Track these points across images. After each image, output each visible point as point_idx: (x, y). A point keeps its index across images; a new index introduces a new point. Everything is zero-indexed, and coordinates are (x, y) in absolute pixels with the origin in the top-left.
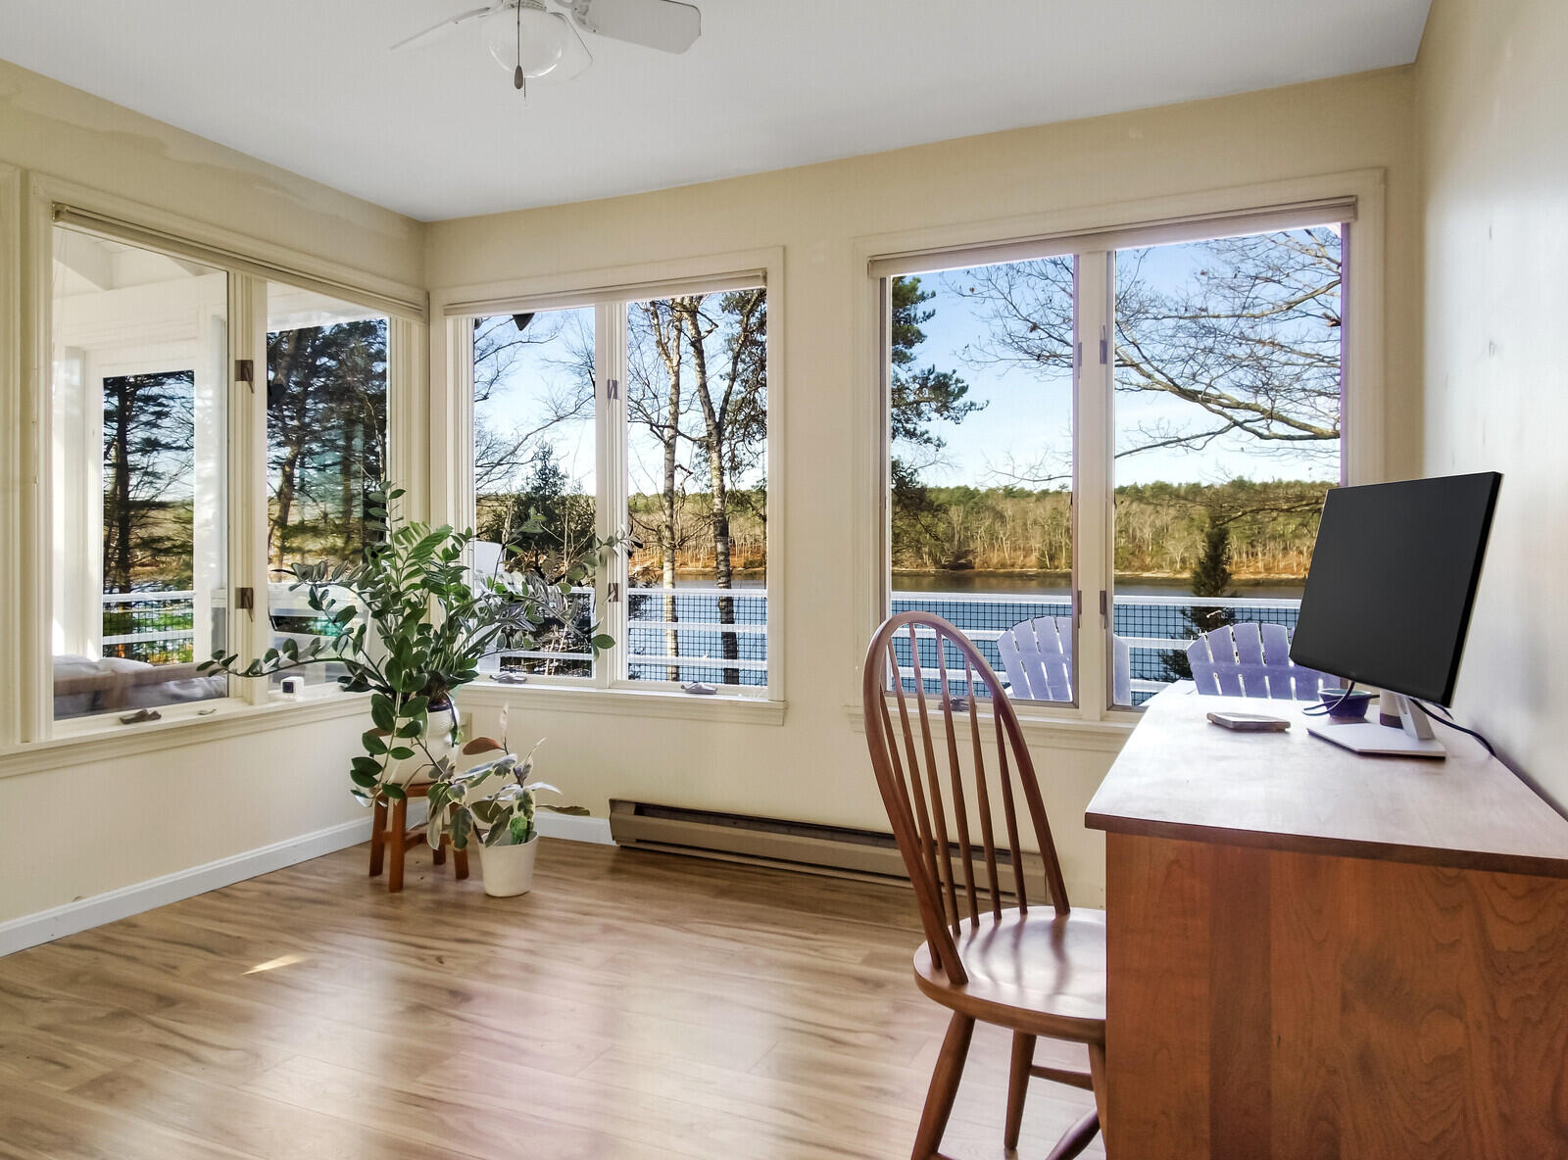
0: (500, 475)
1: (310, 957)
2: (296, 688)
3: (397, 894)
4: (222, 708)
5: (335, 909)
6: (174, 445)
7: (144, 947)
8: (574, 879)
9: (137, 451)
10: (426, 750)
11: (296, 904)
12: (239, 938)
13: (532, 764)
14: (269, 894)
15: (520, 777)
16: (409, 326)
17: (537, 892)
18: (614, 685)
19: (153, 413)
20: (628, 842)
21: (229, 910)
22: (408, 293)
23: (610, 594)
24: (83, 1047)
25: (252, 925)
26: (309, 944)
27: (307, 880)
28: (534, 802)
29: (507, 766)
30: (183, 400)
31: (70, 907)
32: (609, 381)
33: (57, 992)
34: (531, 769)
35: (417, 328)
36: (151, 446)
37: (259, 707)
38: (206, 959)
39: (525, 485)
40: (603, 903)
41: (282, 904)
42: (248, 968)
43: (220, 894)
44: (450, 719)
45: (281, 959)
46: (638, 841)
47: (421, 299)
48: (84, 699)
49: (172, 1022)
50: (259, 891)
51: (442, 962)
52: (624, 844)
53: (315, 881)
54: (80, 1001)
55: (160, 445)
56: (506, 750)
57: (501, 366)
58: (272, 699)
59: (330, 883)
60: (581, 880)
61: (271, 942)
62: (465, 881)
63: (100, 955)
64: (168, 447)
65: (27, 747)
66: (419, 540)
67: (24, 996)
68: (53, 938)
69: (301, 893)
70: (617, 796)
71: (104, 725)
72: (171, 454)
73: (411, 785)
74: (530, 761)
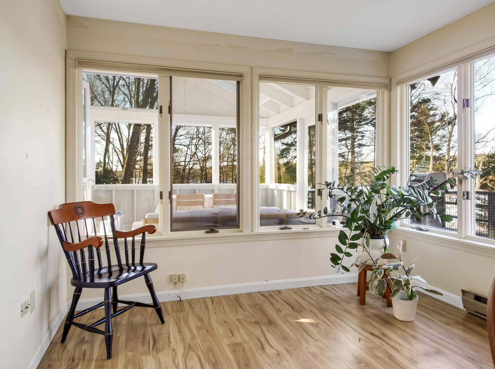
0: (481, 147)
1: (318, 321)
2: (336, 223)
3: (362, 306)
4: (312, 228)
5: (338, 305)
6: (366, 145)
7: (277, 301)
8: (437, 322)
9: (357, 147)
10: (369, 254)
11: (328, 299)
12: (303, 306)
13: (414, 268)
14: (322, 293)
15: (408, 272)
16: (383, 93)
17: (417, 323)
18: (467, 237)
19: (361, 136)
20: (472, 311)
21: (307, 295)
22: (382, 81)
23: (464, 196)
24: (241, 330)
25: (310, 303)
26: (322, 317)
27: (337, 291)
28: (411, 284)
29: (398, 267)
30: (370, 131)
31: (264, 283)
32: (464, 100)
33: (249, 309)
34: (413, 269)
35: (386, 93)
36: (360, 145)
37: (323, 229)
38: (289, 311)
39: (492, 150)
40: (443, 338)
41: (323, 298)
42: (298, 319)
43: (309, 289)
44: (383, 243)
45: (310, 319)
46: (476, 312)
47: (387, 81)
48: (276, 221)
49: (266, 331)
50: (320, 291)
51: (360, 341)
52: (470, 312)
53: (339, 293)
54: (251, 314)
55: (363, 145)
56: (400, 260)
57: (478, 105)
58: (329, 226)
59: (342, 294)
60: (440, 323)
61: (311, 311)
62: (390, 308)
63: (267, 301)
64: (364, 145)
65: (252, 233)
66: (380, 172)
67: (241, 307)
68: (259, 291)
69: (332, 296)
70: (465, 289)
71: (275, 229)
72: (366, 147)
73: (366, 265)
74: (413, 266)
